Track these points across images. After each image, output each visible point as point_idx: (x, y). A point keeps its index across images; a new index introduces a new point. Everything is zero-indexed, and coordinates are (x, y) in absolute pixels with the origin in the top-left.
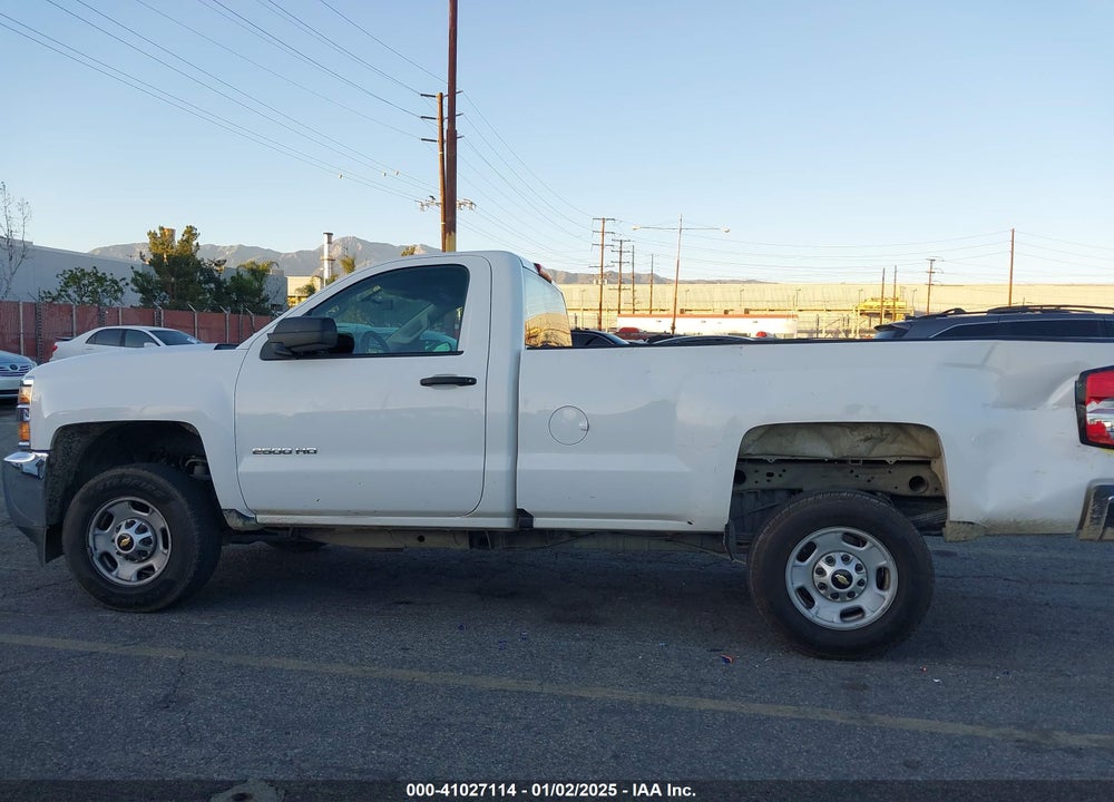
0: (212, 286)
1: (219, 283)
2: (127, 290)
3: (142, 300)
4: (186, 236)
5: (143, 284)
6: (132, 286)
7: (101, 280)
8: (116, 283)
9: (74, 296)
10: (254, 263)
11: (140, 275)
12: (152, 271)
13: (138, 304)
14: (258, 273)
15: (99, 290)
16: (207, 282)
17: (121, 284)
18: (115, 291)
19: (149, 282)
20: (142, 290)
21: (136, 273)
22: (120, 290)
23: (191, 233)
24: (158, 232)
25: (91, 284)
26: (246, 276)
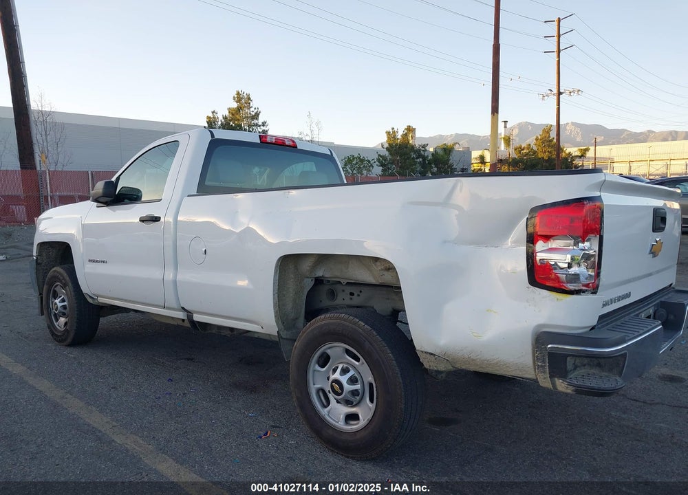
0: (421, 160)
1: (424, 158)
2: (375, 165)
3: (383, 171)
4: (406, 131)
5: (382, 161)
6: (377, 163)
7: (362, 161)
8: (369, 161)
9: (349, 170)
10: (445, 144)
11: (381, 156)
12: (387, 153)
13: (381, 173)
14: (448, 150)
15: (362, 166)
16: (417, 158)
17: (372, 162)
18: (370, 166)
19: (385, 160)
20: (382, 165)
21: (379, 155)
22: (372, 166)
23: (410, 130)
24: (391, 131)
25: (357, 163)
26: (441, 152)
